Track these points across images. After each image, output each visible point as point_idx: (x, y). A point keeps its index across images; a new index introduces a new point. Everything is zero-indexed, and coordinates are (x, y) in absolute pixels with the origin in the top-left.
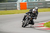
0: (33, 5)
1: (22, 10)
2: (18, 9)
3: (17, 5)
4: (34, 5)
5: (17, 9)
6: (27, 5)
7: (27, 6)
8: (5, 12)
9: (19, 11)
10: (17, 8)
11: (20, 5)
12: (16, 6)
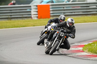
0: (62, 9)
1: (41, 19)
2: (33, 18)
3: (31, 9)
4: (64, 10)
5: (31, 17)
6: (51, 9)
7: (50, 11)
8: (8, 24)
9: (36, 21)
10: (31, 15)
11: (37, 10)
12: (30, 12)
